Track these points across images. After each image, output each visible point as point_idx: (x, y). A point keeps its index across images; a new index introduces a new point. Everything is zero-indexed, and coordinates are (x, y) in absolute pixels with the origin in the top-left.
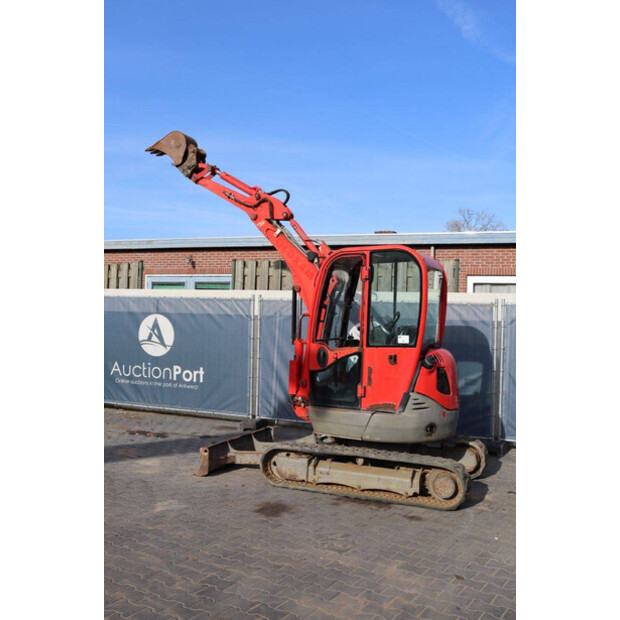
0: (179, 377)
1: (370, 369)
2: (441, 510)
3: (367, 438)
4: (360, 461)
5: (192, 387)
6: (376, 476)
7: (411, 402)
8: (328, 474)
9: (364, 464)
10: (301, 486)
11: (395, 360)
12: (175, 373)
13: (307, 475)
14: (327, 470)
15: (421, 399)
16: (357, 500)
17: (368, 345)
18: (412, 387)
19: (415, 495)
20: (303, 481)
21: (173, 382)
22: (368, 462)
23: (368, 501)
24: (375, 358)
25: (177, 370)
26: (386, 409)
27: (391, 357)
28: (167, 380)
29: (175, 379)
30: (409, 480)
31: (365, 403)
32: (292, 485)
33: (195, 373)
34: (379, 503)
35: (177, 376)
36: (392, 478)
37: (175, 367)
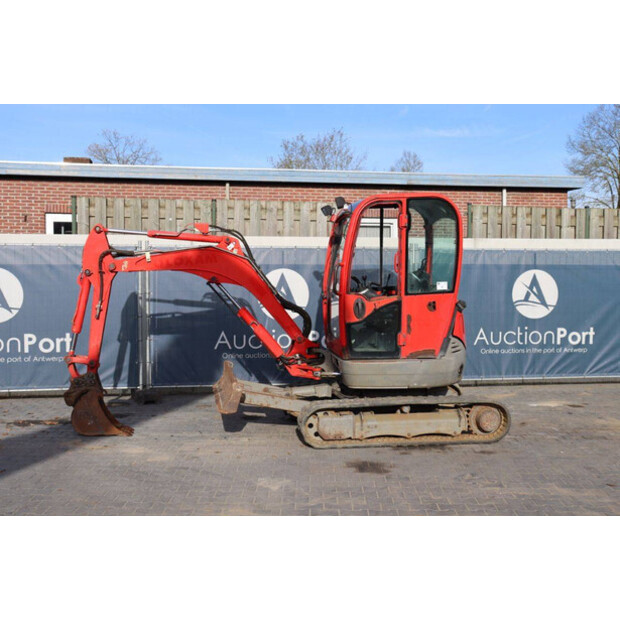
0: (34, 348)
1: (409, 318)
2: (489, 443)
3: (415, 385)
4: (406, 409)
5: (53, 359)
6: (425, 421)
7: (451, 345)
8: (376, 427)
9: (411, 412)
10: (348, 443)
11: (434, 307)
12: (27, 343)
13: (354, 432)
14: (375, 423)
15: (458, 342)
16: (411, 447)
17: (407, 294)
18: (451, 331)
19: (463, 432)
20: (350, 438)
21: (23, 354)
22: (415, 409)
23: (422, 447)
24: (412, 306)
25: (29, 339)
26: (427, 354)
27: (429, 305)
28: (14, 352)
29: (26, 350)
30: (457, 420)
31: (404, 351)
32: (339, 444)
33: (59, 341)
34: (432, 446)
35: (30, 346)
36: (441, 421)
37: (27, 336)
